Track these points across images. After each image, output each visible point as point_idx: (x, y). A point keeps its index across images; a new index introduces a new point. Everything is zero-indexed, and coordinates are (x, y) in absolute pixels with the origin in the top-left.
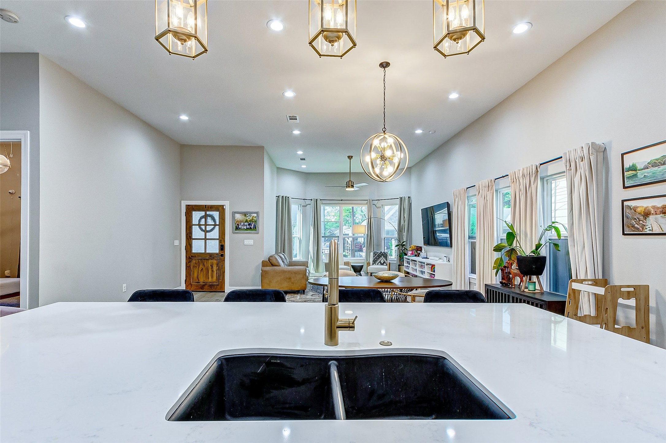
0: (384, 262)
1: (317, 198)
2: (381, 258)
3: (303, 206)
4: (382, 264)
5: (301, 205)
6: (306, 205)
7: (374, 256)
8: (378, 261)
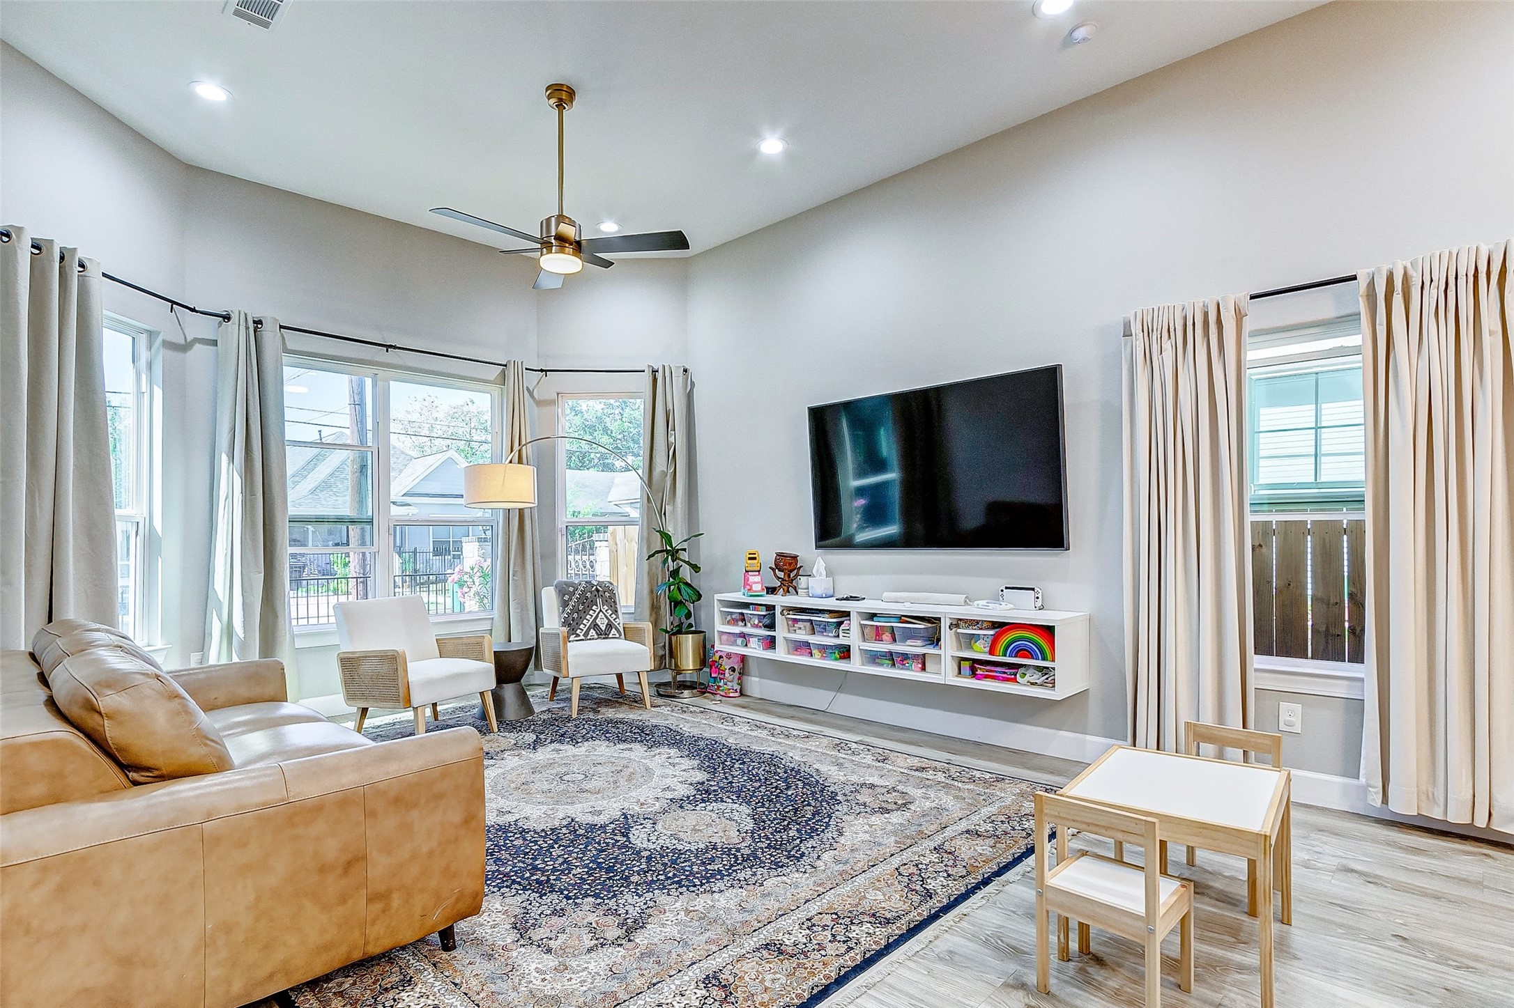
0: (610, 626)
1: (257, 316)
2: (594, 607)
3: (168, 345)
4: (604, 635)
5: (151, 335)
6: (183, 342)
7: (565, 604)
8: (585, 622)
